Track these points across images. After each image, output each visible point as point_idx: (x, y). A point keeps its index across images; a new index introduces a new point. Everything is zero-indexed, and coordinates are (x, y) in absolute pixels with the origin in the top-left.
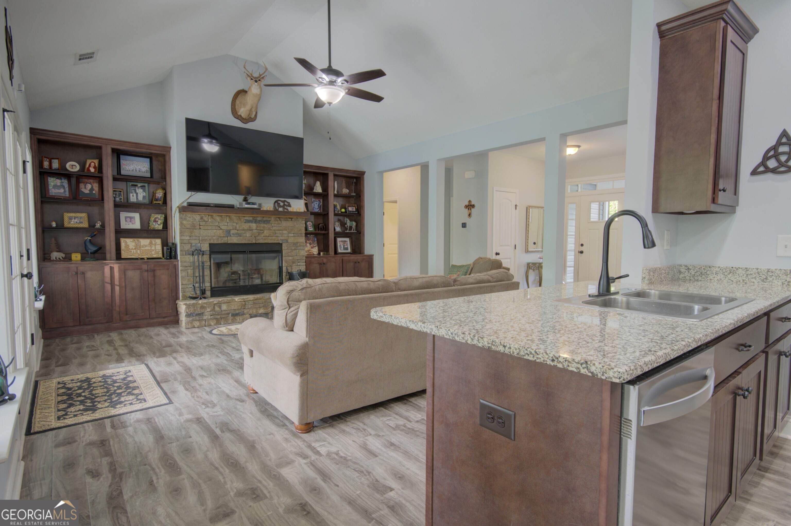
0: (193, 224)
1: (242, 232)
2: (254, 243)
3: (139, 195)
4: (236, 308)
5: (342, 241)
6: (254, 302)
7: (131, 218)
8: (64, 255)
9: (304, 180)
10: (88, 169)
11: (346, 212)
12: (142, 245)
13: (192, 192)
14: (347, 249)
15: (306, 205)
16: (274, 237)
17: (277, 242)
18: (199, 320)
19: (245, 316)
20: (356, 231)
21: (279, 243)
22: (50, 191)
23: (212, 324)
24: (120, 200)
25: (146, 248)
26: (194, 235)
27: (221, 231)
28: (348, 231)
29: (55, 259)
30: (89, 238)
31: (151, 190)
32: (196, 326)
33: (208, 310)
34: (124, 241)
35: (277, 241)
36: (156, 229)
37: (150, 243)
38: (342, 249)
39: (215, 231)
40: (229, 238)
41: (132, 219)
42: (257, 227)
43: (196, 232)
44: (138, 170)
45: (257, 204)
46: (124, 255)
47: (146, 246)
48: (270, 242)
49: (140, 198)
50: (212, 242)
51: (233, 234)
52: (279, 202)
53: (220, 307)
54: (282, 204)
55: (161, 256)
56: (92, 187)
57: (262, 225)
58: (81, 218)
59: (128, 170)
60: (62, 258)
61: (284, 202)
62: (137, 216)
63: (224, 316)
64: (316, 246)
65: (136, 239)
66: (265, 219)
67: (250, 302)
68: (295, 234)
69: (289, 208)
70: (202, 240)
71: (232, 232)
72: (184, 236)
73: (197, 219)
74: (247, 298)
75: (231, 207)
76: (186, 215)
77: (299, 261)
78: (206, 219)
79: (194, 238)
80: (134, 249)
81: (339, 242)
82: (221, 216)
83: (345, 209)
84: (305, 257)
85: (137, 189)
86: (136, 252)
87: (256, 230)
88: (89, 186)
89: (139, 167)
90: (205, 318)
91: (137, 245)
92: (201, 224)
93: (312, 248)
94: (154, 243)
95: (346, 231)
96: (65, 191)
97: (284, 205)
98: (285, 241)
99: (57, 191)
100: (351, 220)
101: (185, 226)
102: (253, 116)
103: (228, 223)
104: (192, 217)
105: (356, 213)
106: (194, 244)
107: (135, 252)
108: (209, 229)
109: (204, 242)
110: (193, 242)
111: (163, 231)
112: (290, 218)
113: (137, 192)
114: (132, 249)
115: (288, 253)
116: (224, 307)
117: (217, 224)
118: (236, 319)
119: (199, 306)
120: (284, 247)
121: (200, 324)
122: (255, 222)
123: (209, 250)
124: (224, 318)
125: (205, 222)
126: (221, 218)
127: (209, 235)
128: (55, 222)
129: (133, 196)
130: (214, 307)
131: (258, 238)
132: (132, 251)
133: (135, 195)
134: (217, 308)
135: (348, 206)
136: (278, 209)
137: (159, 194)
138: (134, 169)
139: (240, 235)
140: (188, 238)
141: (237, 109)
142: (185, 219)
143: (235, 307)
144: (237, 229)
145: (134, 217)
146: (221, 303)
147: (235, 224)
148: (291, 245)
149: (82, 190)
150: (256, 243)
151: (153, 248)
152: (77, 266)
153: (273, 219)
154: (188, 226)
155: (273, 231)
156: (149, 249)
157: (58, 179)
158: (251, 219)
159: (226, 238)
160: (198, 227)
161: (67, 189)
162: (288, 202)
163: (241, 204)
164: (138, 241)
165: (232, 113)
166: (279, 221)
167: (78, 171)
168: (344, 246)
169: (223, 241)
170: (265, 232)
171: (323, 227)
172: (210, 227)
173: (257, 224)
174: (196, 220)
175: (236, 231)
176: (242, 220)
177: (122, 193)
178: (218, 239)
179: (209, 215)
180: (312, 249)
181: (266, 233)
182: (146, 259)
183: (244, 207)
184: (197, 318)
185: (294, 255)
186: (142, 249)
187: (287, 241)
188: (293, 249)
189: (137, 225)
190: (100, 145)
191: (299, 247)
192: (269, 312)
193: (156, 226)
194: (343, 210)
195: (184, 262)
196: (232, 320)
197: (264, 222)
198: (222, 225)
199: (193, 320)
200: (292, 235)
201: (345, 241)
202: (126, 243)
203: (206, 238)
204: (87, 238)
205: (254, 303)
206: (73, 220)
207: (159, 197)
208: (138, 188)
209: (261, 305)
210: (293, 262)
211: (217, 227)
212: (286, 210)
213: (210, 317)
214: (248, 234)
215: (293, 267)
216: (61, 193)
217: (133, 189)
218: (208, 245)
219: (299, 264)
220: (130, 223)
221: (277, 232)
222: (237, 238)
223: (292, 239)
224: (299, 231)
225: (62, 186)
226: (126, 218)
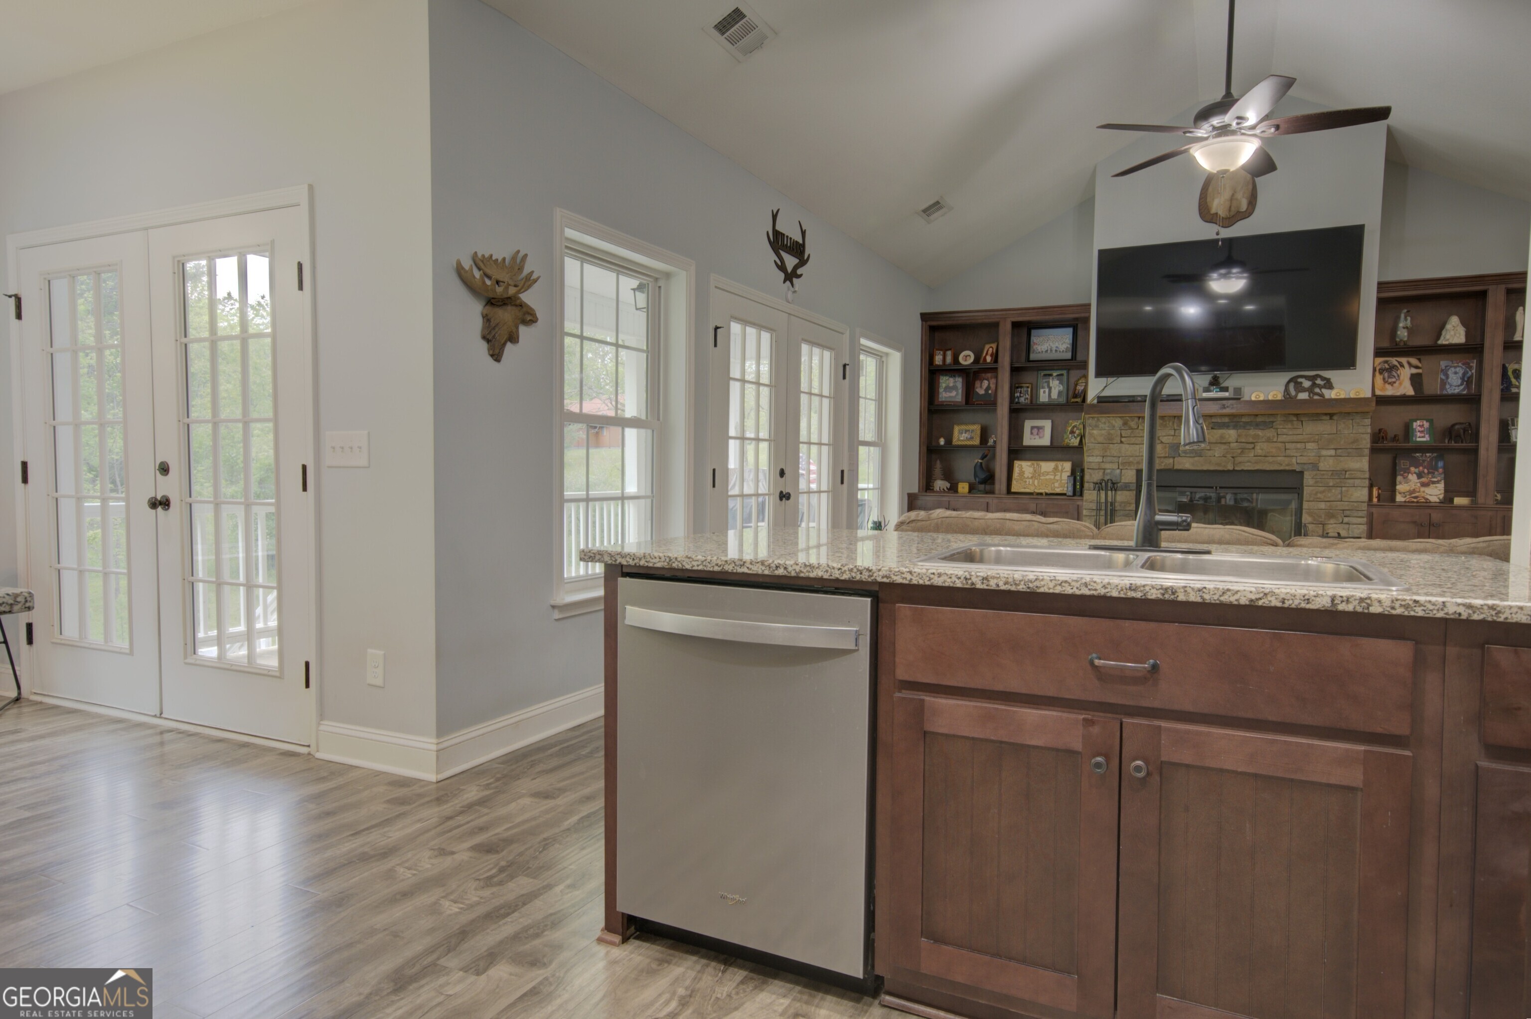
0: (1109, 434)
2: (1229, 471)
3: (1053, 389)
7: (1039, 428)
8: (948, 485)
9: (1406, 319)
10: (985, 359)
12: (1042, 472)
13: (1109, 379)
15: (1416, 380)
16: (1279, 458)
17: (1289, 468)
21: (1294, 471)
22: (940, 396)
24: (1026, 400)
25: (1048, 477)
26: (1109, 454)
29: (938, 490)
30: (980, 461)
31: (1072, 381)
34: (1019, 465)
35: (1287, 465)
36: (1071, 445)
37: (1054, 468)
40: (1176, 459)
41: (1041, 431)
42: (1239, 436)
43: (1114, 449)
44: (1054, 349)
45: (1231, 390)
46: (1014, 489)
47: (1048, 473)
48: (1268, 469)
49: (1054, 395)
51: (1185, 452)
52: (1300, 380)
55: (1066, 490)
56: (989, 384)
57: (1252, 432)
58: (973, 431)
59: (1039, 352)
60: (947, 488)
61: (1312, 379)
62: (1047, 424)
64: (1438, 482)
65: (1035, 463)
66: (1260, 419)
68: (1340, 451)
69: (1325, 391)
71: (1182, 448)
72: (1093, 456)
73: (1116, 425)
76: (1098, 420)
77: (1348, 513)
78: (1133, 424)
79: (1109, 459)
80: (1030, 478)
84: (1365, 505)
85: (1051, 381)
86: (1033, 482)
87: (1235, 444)
88: (985, 383)
89: (1057, 343)
91: (1035, 471)
92: (1123, 435)
93: (1424, 485)
94: (1060, 468)
96: (957, 394)
97: (1314, 385)
98: (1312, 466)
99: (948, 394)
101: (1095, 439)
102: (1243, 208)
103: (1174, 430)
104: (1109, 422)
106: (1109, 471)
107: (1031, 483)
108: (1138, 442)
109: (1126, 467)
110: (1107, 466)
111: (1078, 448)
112: (1326, 414)
113: (1051, 385)
114: (1028, 478)
115: (1317, 493)
120: (1308, 479)
122: (1235, 427)
123: (1134, 481)
125: (1130, 431)
127: (1138, 455)
128: (944, 438)
129: (1044, 392)
131: (1239, 459)
132: (1028, 480)
133: (1047, 390)
136: (1296, 395)
137: (1081, 386)
138: (1049, 348)
139: (1198, 454)
140: (1099, 459)
141: (1210, 206)
142: (1097, 426)
145: (1044, 426)
148: (1326, 477)
149: (977, 390)
150: (1234, 470)
151: (1058, 477)
153: (1279, 418)
154: (1100, 439)
155: (1280, 445)
156: (1050, 479)
157: (951, 377)
159: (1171, 460)
160: (1118, 439)
161: (960, 391)
162: (1323, 378)
164: (1038, 465)
165: (1200, 214)
166: (1295, 423)
167: (972, 363)
169: (1163, 465)
170: (1260, 446)
172: (1140, 439)
173: (1239, 431)
174: (1114, 426)
177: (1029, 390)
179: (1139, 417)
180: (1422, 489)
181: (1261, 448)
182: (1044, 494)
185: (1332, 499)
186: (1041, 478)
187: (1315, 466)
188: (1331, 484)
189: (1046, 441)
190: (998, 320)
191: (1351, 481)
193: (1072, 440)
195: (1091, 502)
197: (1258, 425)
198: (1164, 434)
200: (1332, 452)
202: (1021, 467)
203: (1131, 459)
204: (977, 461)
206: (964, 435)
207: (1080, 391)
208: (1053, 379)
210: (1331, 516)
212: (1316, 397)
214: (1218, 451)
215: (1330, 526)
216: (953, 396)
217: (1046, 382)
218: (1134, 472)
219: (1346, 520)
220: (1037, 437)
221: (1288, 446)
222: (1191, 460)
223: (1331, 461)
224: (1353, 442)
225: (955, 388)
226: (1033, 428)
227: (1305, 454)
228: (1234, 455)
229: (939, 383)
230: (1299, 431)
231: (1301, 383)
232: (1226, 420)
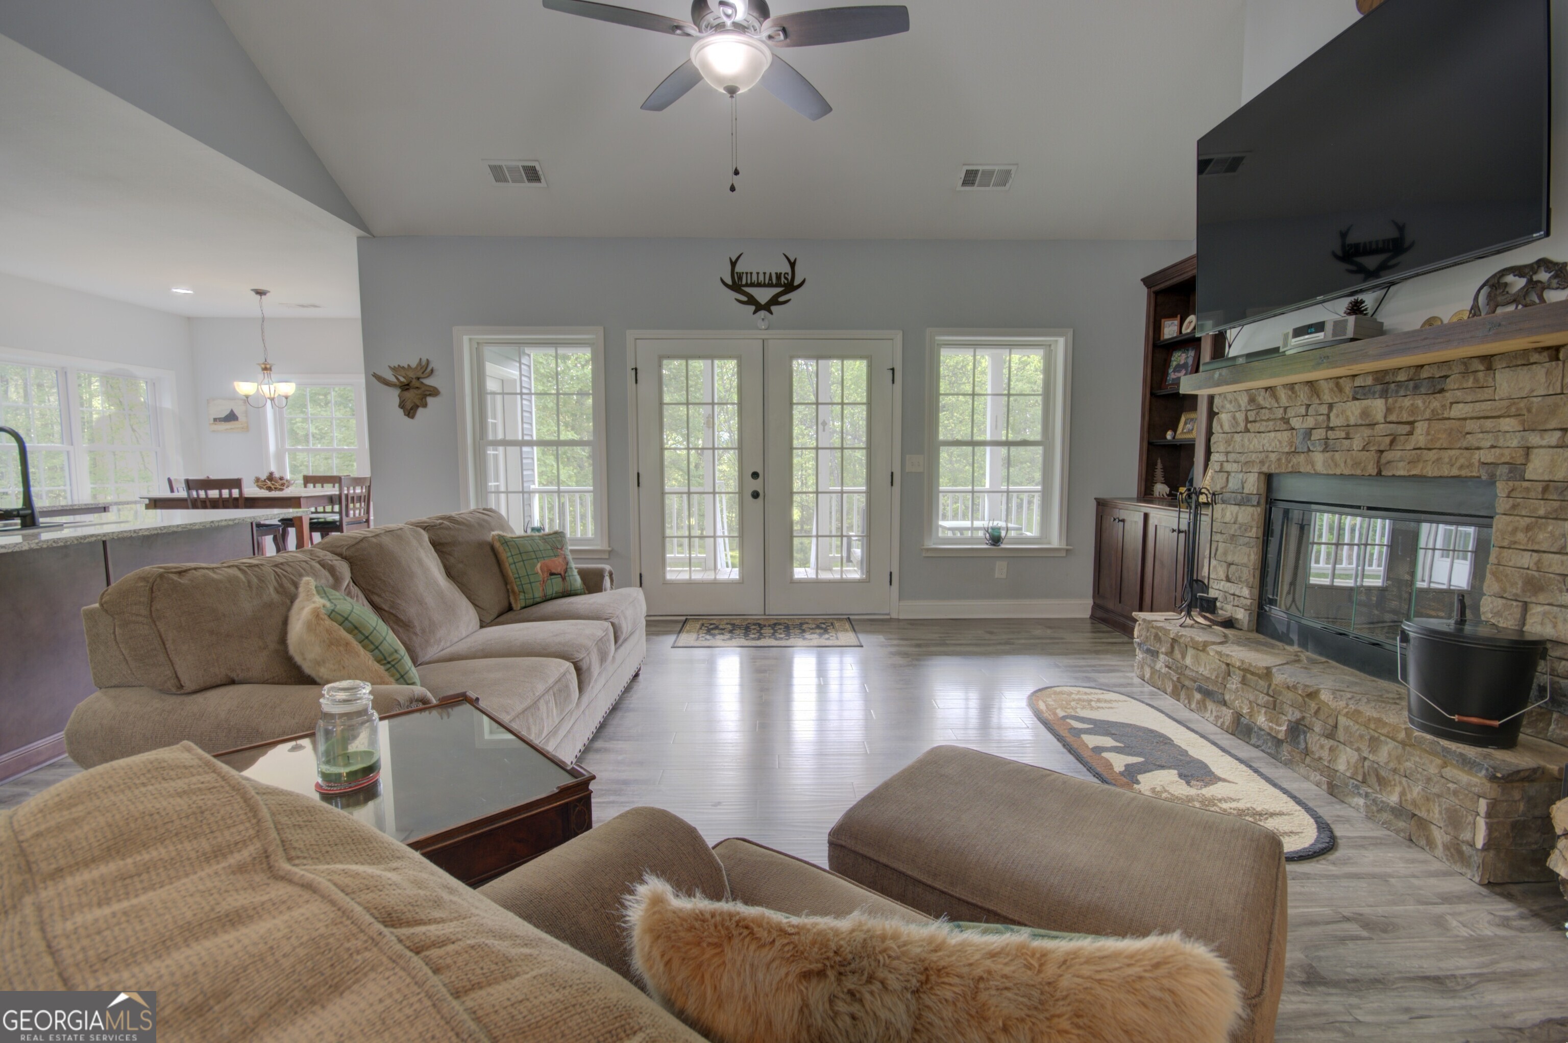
0: (1234, 418)
4: (1206, 673)
6: (1244, 677)
8: (1168, 490)
17: (1464, 473)
18: (1150, 667)
19: (1224, 708)
21: (1475, 480)
22: (1169, 378)
23: (1168, 689)
27: (1287, 435)
39: (1273, 434)
40: (1304, 455)
42: (1389, 410)
43: (1237, 441)
53: (1183, 653)
54: (1519, 283)
57: (1409, 402)
61: (1529, 268)
67: (1236, 671)
72: (1218, 452)
73: (1243, 404)
78: (1260, 400)
87: (1384, 426)
90: (1158, 666)
96: (1187, 373)
97: (1533, 282)
99: (1177, 375)
104: (1236, 399)
110: (1231, 468)
117: (1281, 413)
118: (1205, 708)
121: (1151, 677)
122: (1384, 395)
124: (1186, 687)
126: (1290, 393)
127: (1262, 449)
130: (1172, 648)
131: (1388, 456)
136: (1491, 313)
139: (1330, 447)
142: (1223, 407)
143: (1206, 668)
144: (1331, 424)
153: (1456, 367)
154: (1227, 427)
155: (1455, 424)
157: (1184, 353)
159: (1298, 458)
160: (1242, 427)
161: (1190, 369)
169: (1290, 465)
170: (1421, 427)
173: (1391, 399)
174: (1240, 406)
175: (1324, 433)
176: (1347, 390)
178: (1279, 458)
184: (1148, 659)
187: (1514, 471)
192: (1280, 737)
196: (1199, 702)
197: (1416, 387)
198: (1294, 414)
199: (1143, 661)
200: (1554, 439)
206: (1188, 425)
210: (1537, 586)
211: (1281, 422)
212: (1533, 311)
213: (1163, 670)
215: (1536, 608)
222: (1323, 456)
225: (1185, 365)
227: (1499, 443)
228: (1382, 448)
229: (1170, 361)
230: (1487, 394)
231: (1507, 284)
232: (1369, 381)
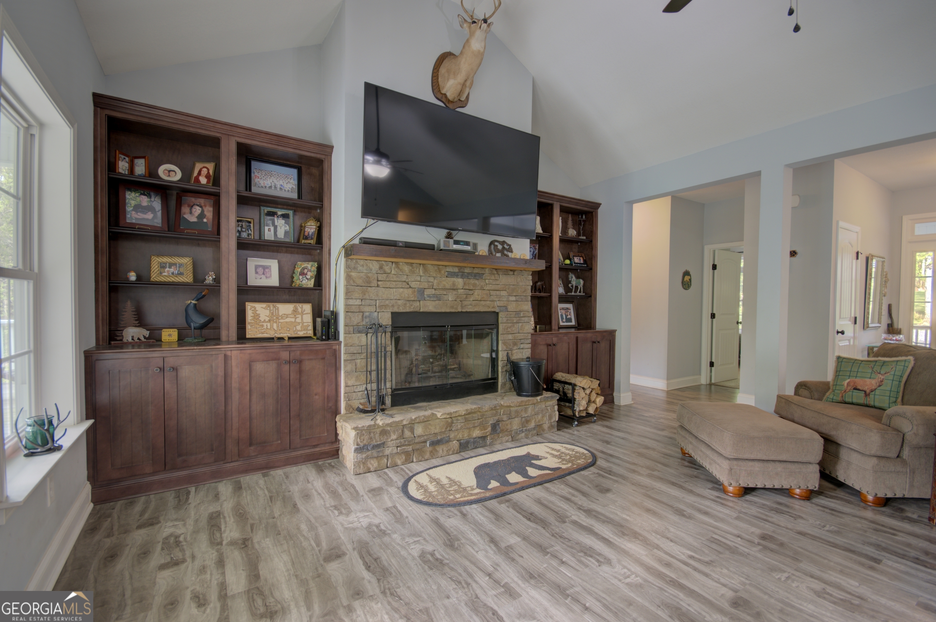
0: (368, 277)
1: (442, 292)
2: (458, 312)
3: (278, 228)
4: (437, 431)
5: (563, 309)
6: (465, 418)
7: (265, 268)
8: (147, 333)
10: (197, 180)
11: (571, 264)
12: (280, 314)
13: (369, 220)
14: (569, 320)
16: (488, 302)
17: (493, 310)
18: (377, 458)
19: (451, 443)
20: (584, 294)
21: (494, 312)
22: (128, 216)
23: (399, 462)
24: (248, 236)
25: (288, 320)
26: (368, 298)
27: (410, 290)
28: (573, 294)
30: (194, 302)
31: (298, 223)
32: (372, 469)
33: (394, 437)
34: (252, 307)
35: (493, 307)
36: (304, 286)
37: (294, 311)
38: (564, 320)
39: (402, 290)
40: (421, 302)
41: (267, 270)
42: (465, 284)
43: (372, 292)
44: (279, 186)
45: (471, 244)
46: (250, 333)
47: (287, 316)
48: (482, 311)
49: (281, 234)
50: (396, 310)
51: (429, 296)
52: (496, 243)
53: (412, 430)
54: (500, 247)
55: (310, 333)
56: (203, 211)
57: (472, 281)
58: (181, 265)
59: (262, 187)
60: (145, 337)
61: (503, 243)
62: (273, 265)
63: (418, 447)
65: (271, 305)
66: (476, 271)
67: (459, 418)
68: (517, 297)
69: (510, 254)
70: (380, 306)
71: (427, 292)
72: (352, 299)
73: (373, 269)
74: (456, 412)
75: (431, 248)
76: (357, 262)
77: (522, 341)
78: (387, 269)
79: (368, 302)
80: (267, 322)
81: (560, 309)
82: (412, 264)
83: (570, 260)
84: (530, 335)
85: (276, 219)
86: (272, 326)
87: (463, 290)
88: (197, 210)
89: (281, 181)
90: (388, 451)
91: (272, 314)
92: (380, 279)
94: (300, 310)
95: (570, 294)
96: (155, 217)
97: (504, 248)
98: (504, 308)
99: (140, 216)
100: (578, 277)
101: (354, 282)
102: (463, 98)
103: (421, 276)
104: (367, 265)
105: (585, 265)
106: (367, 314)
107: (269, 327)
108: (393, 286)
109: (383, 310)
110: (367, 309)
111: (315, 289)
112: (511, 270)
113: (276, 224)
114: (264, 321)
115: (507, 329)
116: (419, 430)
117: (404, 278)
118: (437, 451)
119: (378, 431)
120: (502, 317)
121: (379, 464)
122: (462, 277)
123: (390, 323)
124: (417, 450)
125: (385, 275)
126: (411, 268)
127: (392, 298)
128: (135, 272)
129: (269, 230)
130: (403, 431)
131: (465, 303)
132: (265, 324)
133: (272, 229)
134: (407, 433)
135: (573, 256)
136: (496, 254)
137: (311, 228)
138: (273, 184)
139: (438, 298)
140: (358, 302)
141: (440, 83)
142: (355, 268)
143: (435, 428)
144: (435, 287)
145: (270, 266)
146: (413, 424)
147: (431, 279)
148: (512, 316)
149: (186, 216)
150: (462, 312)
151: (299, 320)
152: (164, 355)
153: (487, 270)
154: (359, 282)
155: (488, 292)
156: (292, 322)
157: (144, 195)
158: (456, 270)
159: (418, 303)
160: (374, 283)
161: (159, 214)
162: (507, 244)
163: (445, 244)
165: (433, 92)
166: (496, 275)
167: (179, 181)
168: (566, 316)
169: (412, 307)
170: (476, 292)
171: (543, 287)
172: (394, 283)
173: (465, 280)
174: (371, 270)
175: (433, 292)
176: (443, 272)
177: (252, 225)
178: (405, 304)
179: (392, 262)
181: (477, 294)
182: (287, 339)
183: (451, 248)
184: (375, 453)
185: (515, 332)
186: (280, 321)
187: (506, 309)
188: (515, 321)
189: (274, 280)
190: (218, 135)
191: (523, 319)
192: (488, 434)
193: (304, 282)
194: (568, 262)
195: (351, 346)
196: (431, 452)
197: (475, 276)
198: (413, 280)
199: (367, 458)
201: (568, 309)
202: (255, 310)
203: (387, 302)
204: (189, 302)
205: (466, 420)
206: (167, 269)
207: (310, 233)
208: (278, 217)
209: (477, 422)
210: (515, 344)
211: (404, 283)
212: (505, 257)
213: (395, 451)
214: (451, 298)
215: (514, 351)
216: (147, 219)
217: (270, 220)
218: (389, 315)
219: (522, 346)
220: (263, 276)
221: (492, 293)
222: (434, 303)
223: (514, 304)
224: (524, 292)
225: (150, 209)
226: (257, 267)
227: (501, 299)
228: (461, 300)
229: (125, 198)
230: (497, 282)
231: (497, 246)
